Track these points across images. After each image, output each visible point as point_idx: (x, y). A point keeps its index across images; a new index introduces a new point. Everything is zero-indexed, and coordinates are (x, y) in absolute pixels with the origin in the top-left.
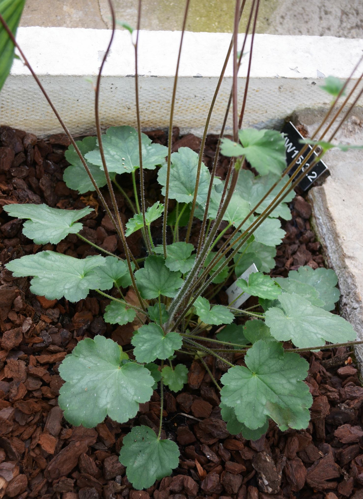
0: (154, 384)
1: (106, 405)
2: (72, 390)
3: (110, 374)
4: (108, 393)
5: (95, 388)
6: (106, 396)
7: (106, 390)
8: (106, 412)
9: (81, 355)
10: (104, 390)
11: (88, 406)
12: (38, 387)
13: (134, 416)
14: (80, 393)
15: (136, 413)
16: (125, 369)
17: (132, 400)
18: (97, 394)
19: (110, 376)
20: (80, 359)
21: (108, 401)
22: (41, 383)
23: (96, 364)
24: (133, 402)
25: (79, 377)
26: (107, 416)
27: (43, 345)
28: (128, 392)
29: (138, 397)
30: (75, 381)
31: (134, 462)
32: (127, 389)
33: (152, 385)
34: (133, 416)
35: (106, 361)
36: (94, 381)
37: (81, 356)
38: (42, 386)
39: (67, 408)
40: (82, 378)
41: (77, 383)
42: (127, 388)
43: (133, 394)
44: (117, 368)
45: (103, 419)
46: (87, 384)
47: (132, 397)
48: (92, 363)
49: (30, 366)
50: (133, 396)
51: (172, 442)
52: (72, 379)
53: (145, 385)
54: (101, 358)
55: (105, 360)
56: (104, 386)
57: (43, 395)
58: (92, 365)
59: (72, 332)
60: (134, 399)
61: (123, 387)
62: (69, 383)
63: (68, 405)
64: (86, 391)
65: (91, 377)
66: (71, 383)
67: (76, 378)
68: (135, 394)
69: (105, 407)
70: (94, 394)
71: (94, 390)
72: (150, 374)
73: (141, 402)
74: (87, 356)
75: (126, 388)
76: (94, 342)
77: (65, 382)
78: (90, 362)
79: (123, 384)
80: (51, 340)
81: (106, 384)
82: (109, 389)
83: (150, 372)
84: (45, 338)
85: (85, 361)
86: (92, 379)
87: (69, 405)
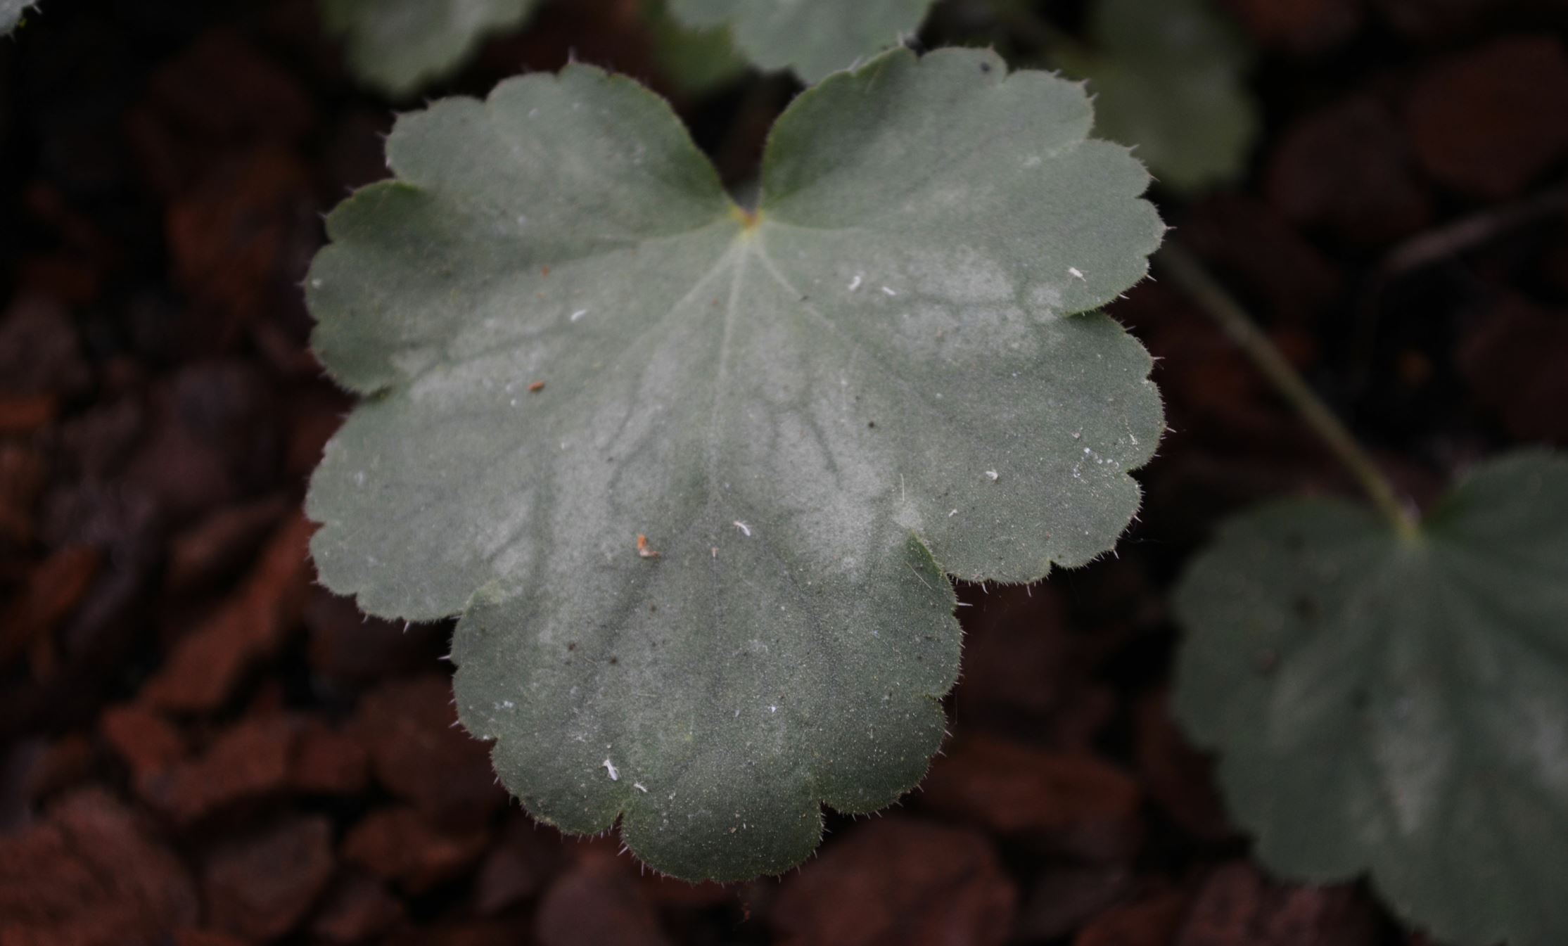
0: (1088, 102)
1: (882, 524)
2: (545, 637)
3: (718, 304)
4: (820, 436)
5: (697, 488)
6: (831, 466)
7: (791, 429)
8: (933, 574)
9: (398, 362)
10: (773, 445)
11: (756, 645)
12: (320, 861)
13: (1160, 426)
14: (626, 608)
15: (1152, 388)
16: (794, 185)
17: (1039, 329)
18: (748, 511)
19: (731, 319)
20: (418, 392)
21: (875, 487)
22: (319, 827)
23: (562, 326)
24: (1056, 338)
25: (521, 510)
26: (964, 589)
27: (121, 586)
28: (955, 308)
29: (1063, 276)
30: (514, 562)
31: (1384, 803)
32: (933, 300)
33: (1089, 120)
34: (1143, 434)
35: (615, 245)
36: (645, 447)
37: (410, 364)
38: (338, 838)
39: (622, 787)
40: (545, 501)
41: (538, 568)
42: (928, 288)
43: (1003, 288)
44: (732, 231)
45: (952, 635)
46: (617, 509)
47: (1013, 313)
48: (523, 341)
49: (148, 775)
50: (1020, 297)
51: (1509, 466)
52: (483, 564)
53: (1033, 161)
54: (561, 254)
55: (593, 247)
56: (754, 415)
57: (395, 887)
58: (538, 354)
59: (246, 349)
60: (1047, 316)
61: (892, 307)
62: (482, 608)
63: (612, 772)
64: (654, 561)
65: (601, 440)
66: (499, 597)
67: (504, 530)
68: (1025, 280)
69: (893, 541)
70: (726, 528)
71: (703, 498)
72: (1000, 64)
73: (1116, 289)
74: (453, 328)
75: (915, 299)
76: (410, 194)
77: (443, 630)
78: (507, 345)
79: (875, 290)
80: (143, 508)
81: (756, 393)
82: (802, 406)
83: (988, 55)
84: (99, 530)
85: (462, 372)
86: (622, 449)
87: (619, 760)
